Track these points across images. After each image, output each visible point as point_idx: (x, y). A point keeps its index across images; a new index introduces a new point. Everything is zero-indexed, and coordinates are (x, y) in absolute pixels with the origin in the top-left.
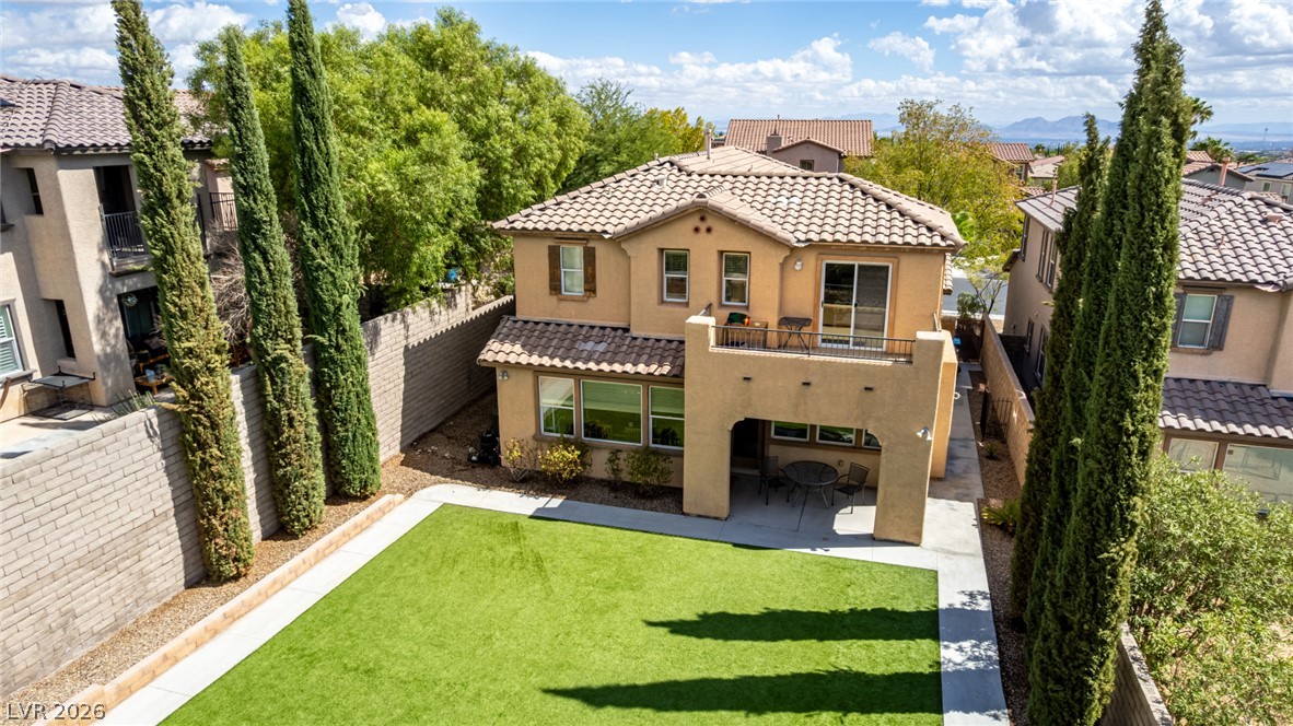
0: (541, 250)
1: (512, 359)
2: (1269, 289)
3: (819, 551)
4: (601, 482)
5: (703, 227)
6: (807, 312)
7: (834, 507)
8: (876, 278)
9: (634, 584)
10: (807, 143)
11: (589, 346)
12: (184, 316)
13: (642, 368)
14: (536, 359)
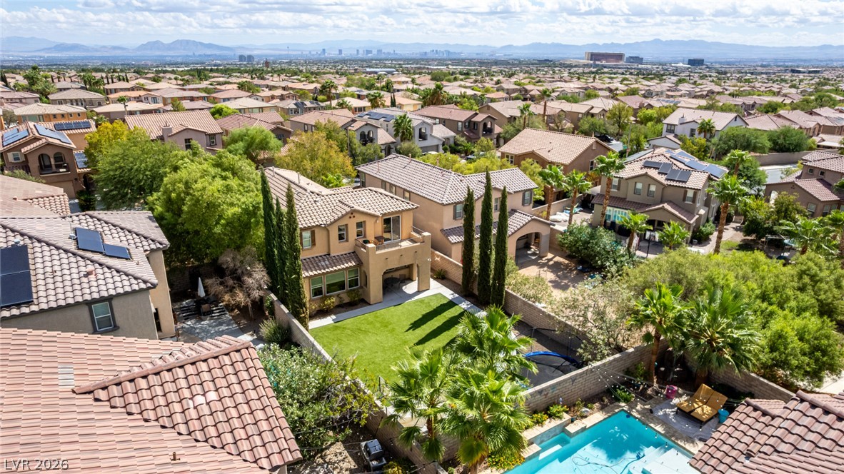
3: (413, 299)
4: (338, 306)
5: (352, 216)
6: (380, 233)
8: (397, 220)
10: (187, 129)
14: (311, 273)
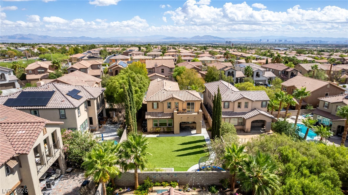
0: (151, 103)
1: (150, 118)
2: (232, 102)
3: (191, 136)
4: (163, 132)
5: (173, 100)
6: (185, 108)
7: (190, 131)
8: (193, 104)
9: (174, 142)
10: (163, 66)
11: (159, 115)
12: (130, 119)
13: (167, 117)
14: (153, 118)
